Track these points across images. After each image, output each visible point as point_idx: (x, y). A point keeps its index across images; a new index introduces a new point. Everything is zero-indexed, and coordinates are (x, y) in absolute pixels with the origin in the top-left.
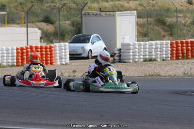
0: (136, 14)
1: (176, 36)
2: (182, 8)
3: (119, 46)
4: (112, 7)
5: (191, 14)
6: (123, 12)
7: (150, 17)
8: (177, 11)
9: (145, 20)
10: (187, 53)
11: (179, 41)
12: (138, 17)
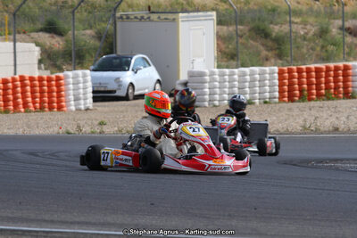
0: (215, 18)
1: (289, 59)
2: (300, 6)
3: (183, 77)
4: (171, 5)
5: (316, 17)
6: (191, 14)
7: (241, 24)
8: (290, 12)
9: (232, 28)
10: (309, 89)
11: (295, 68)
12: (220, 23)
